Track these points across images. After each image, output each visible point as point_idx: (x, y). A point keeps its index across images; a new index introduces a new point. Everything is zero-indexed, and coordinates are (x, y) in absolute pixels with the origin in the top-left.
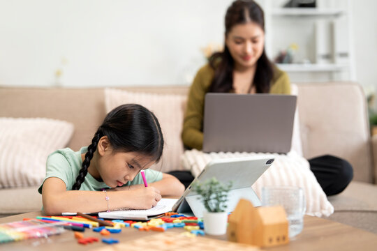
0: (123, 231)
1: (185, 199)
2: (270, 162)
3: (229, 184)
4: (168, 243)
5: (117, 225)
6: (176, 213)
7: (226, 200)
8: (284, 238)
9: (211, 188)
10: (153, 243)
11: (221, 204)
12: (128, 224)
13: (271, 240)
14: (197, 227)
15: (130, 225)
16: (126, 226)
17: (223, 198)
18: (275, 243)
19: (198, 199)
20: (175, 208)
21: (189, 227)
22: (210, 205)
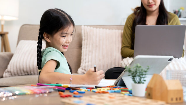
0: (86, 92)
1: (121, 78)
2: (170, 60)
3: (147, 68)
4: (110, 97)
5: (83, 90)
6: (116, 86)
7: (145, 77)
8: (180, 99)
9: (136, 69)
10: (102, 97)
11: (142, 79)
12: (89, 90)
13: (172, 99)
14: (128, 93)
15: (90, 90)
16: (88, 90)
17: (144, 76)
18: (174, 101)
19: (129, 75)
20: (116, 83)
21: (123, 92)
22: (136, 79)
